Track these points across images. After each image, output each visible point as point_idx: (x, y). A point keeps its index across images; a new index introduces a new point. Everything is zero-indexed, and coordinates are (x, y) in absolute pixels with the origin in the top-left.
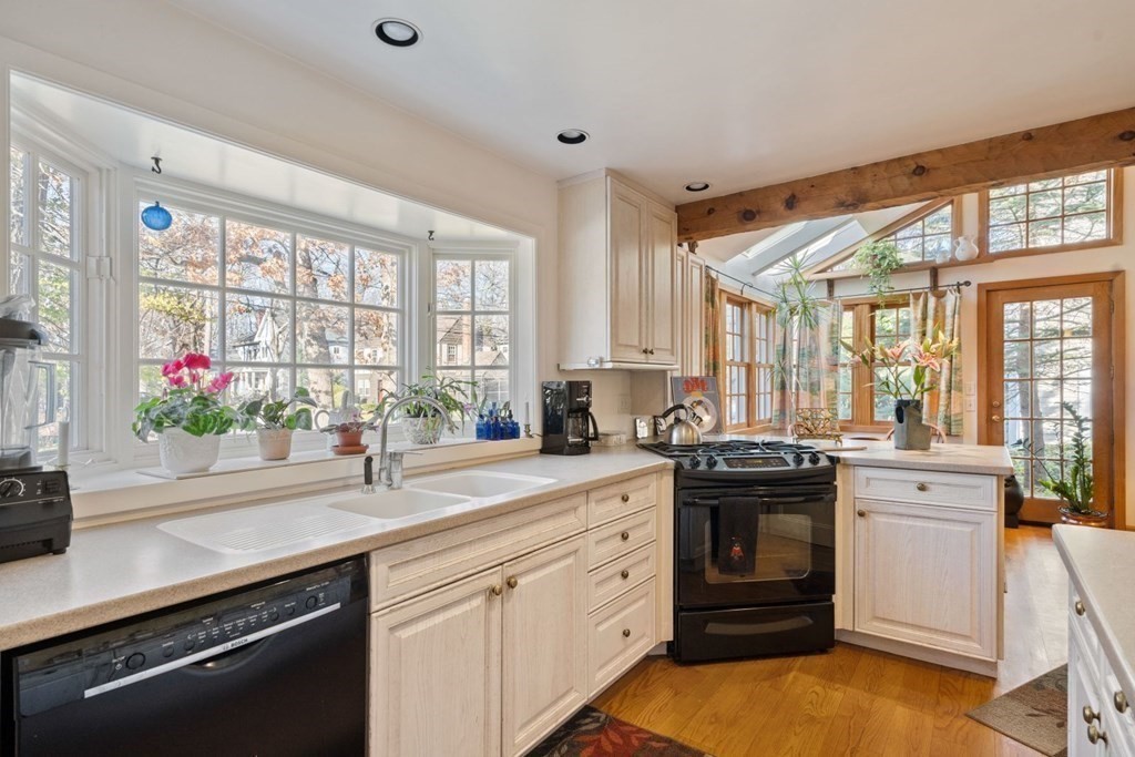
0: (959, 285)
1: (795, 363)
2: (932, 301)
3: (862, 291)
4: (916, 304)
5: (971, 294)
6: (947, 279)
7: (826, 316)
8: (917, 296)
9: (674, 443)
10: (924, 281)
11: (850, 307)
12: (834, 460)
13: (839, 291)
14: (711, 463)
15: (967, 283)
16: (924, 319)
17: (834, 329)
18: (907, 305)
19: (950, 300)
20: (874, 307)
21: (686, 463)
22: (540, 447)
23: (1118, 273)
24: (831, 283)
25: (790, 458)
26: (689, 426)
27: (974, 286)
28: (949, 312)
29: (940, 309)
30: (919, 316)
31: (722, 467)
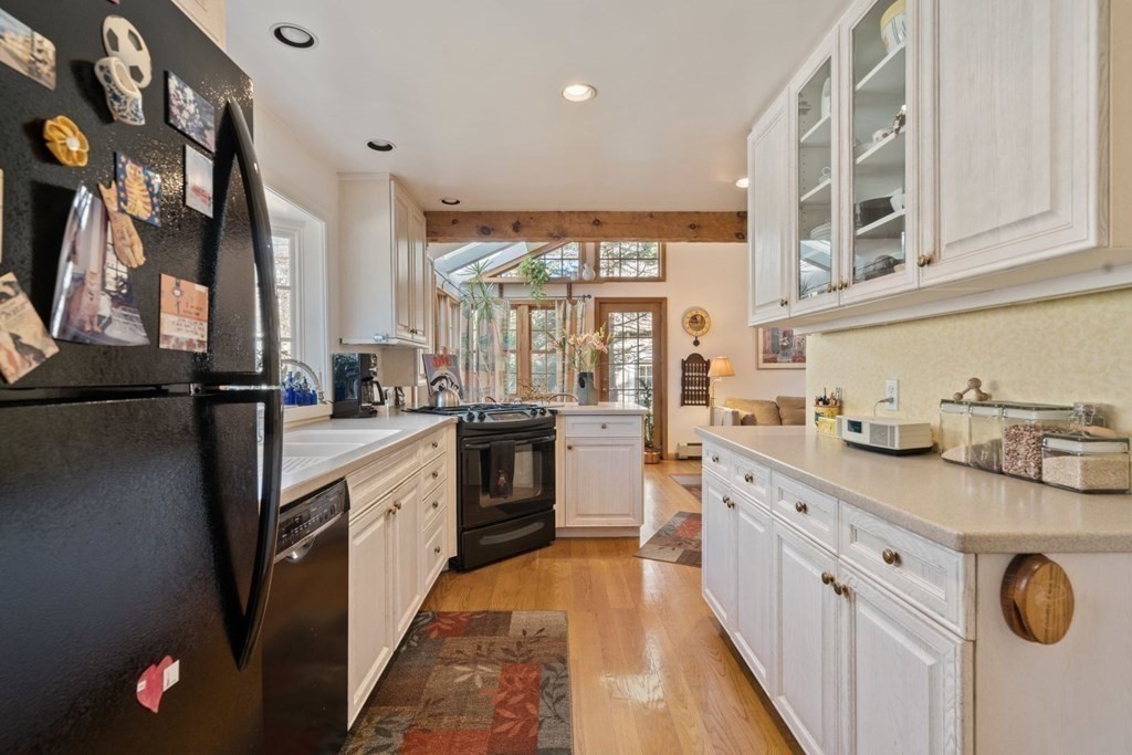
0: (584, 297)
1: (475, 348)
2: (569, 307)
3: (525, 295)
4: (559, 308)
5: (591, 304)
6: (578, 292)
7: (498, 312)
8: (560, 302)
9: (440, 405)
10: (562, 292)
11: (515, 307)
12: (554, 413)
13: (508, 294)
14: (482, 417)
15: (589, 297)
16: (564, 319)
17: (505, 323)
18: (553, 308)
19: (580, 306)
20: (531, 308)
21: (465, 417)
22: (331, 413)
23: (665, 299)
24: (501, 286)
25: (528, 412)
26: (450, 392)
27: (592, 299)
28: (579, 316)
29: (574, 312)
30: (561, 317)
31: (488, 420)
